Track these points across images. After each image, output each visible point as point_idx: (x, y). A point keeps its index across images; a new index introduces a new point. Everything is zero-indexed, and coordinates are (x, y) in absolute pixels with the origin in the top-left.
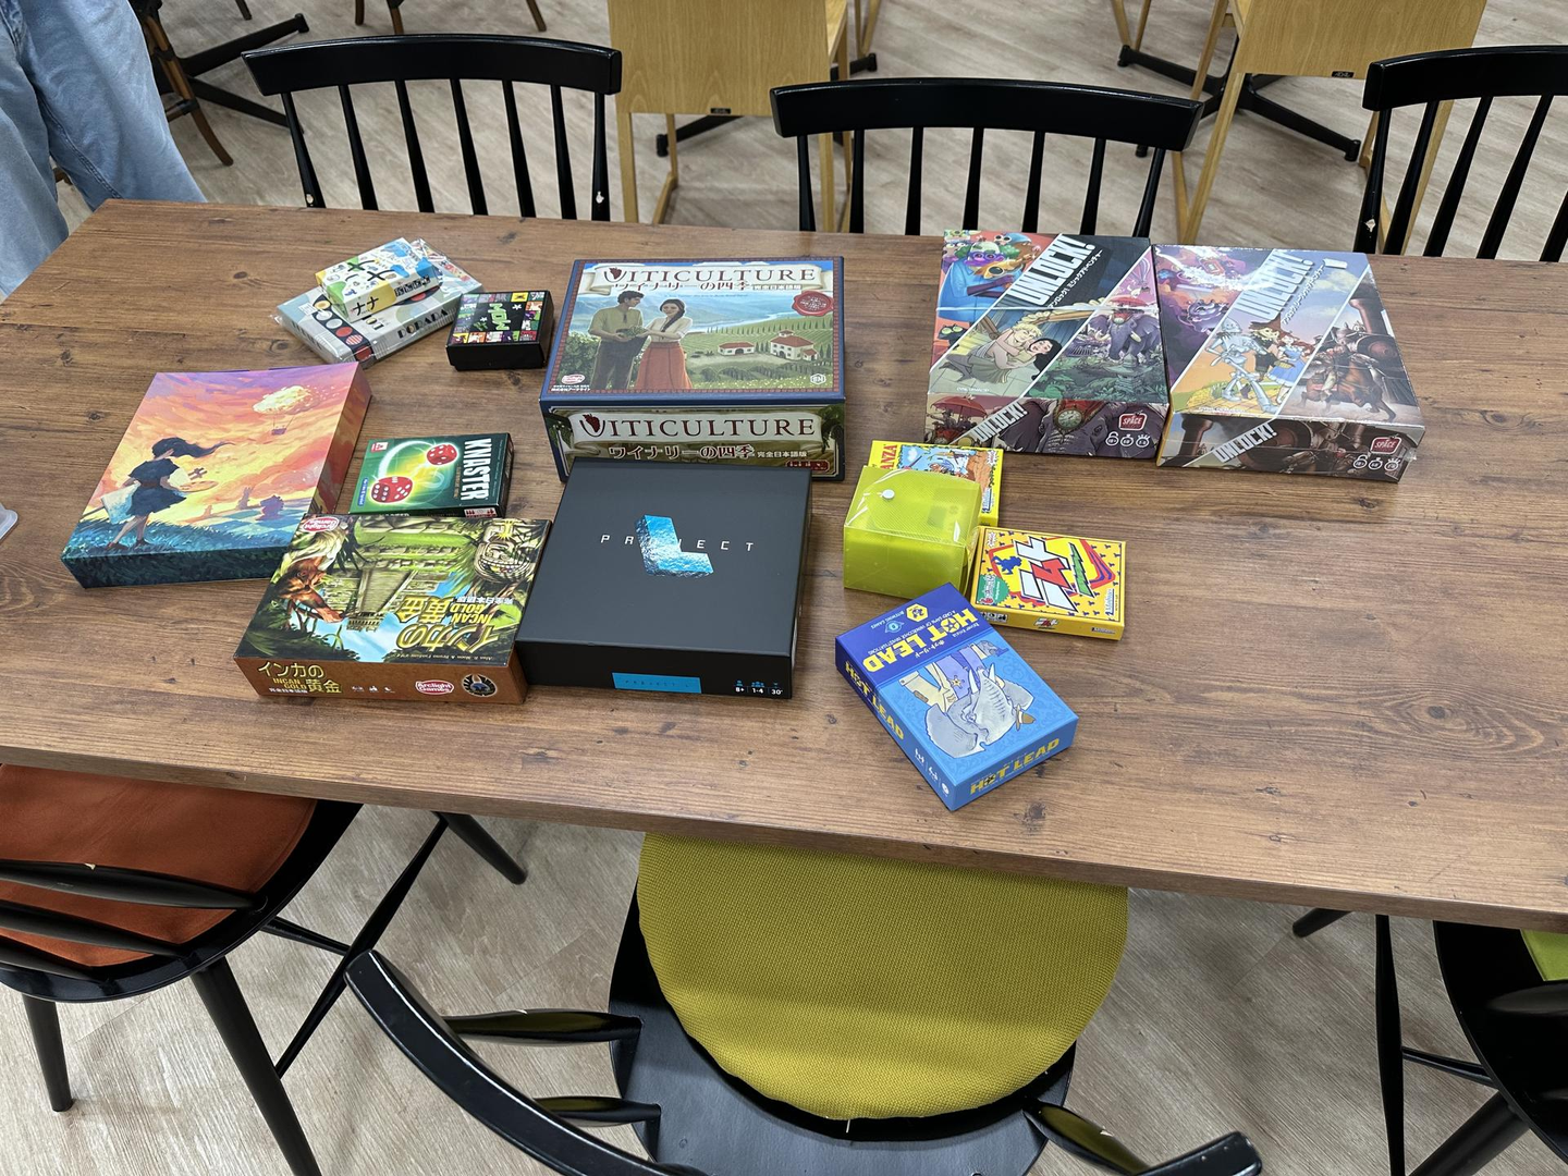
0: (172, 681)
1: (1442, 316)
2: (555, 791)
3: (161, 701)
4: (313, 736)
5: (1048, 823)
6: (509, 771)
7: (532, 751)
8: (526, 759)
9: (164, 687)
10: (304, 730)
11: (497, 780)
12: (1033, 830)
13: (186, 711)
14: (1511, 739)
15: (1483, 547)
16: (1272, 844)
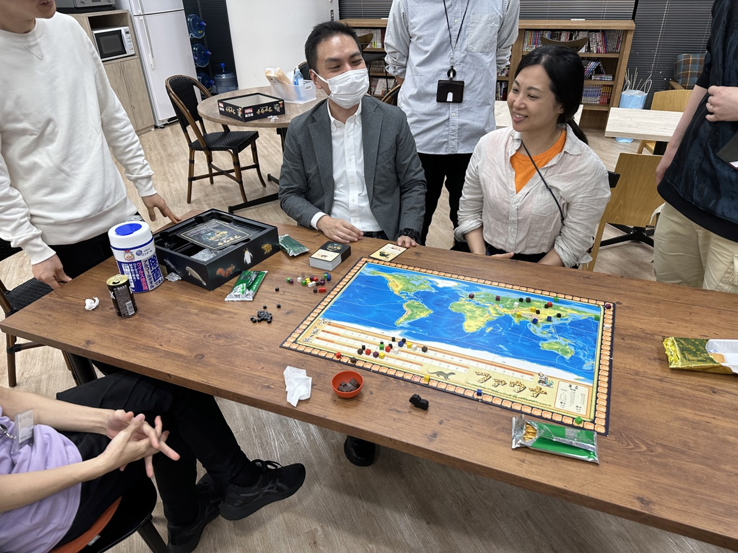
0: (161, 345)
1: (658, 302)
2: (269, 398)
3: (156, 350)
4: (198, 368)
5: (437, 439)
6: (256, 389)
7: (266, 384)
8: (263, 387)
9: (158, 346)
10: (196, 366)
11: (251, 391)
12: (431, 440)
13: (162, 355)
14: (632, 446)
15: (646, 381)
16: (521, 463)
